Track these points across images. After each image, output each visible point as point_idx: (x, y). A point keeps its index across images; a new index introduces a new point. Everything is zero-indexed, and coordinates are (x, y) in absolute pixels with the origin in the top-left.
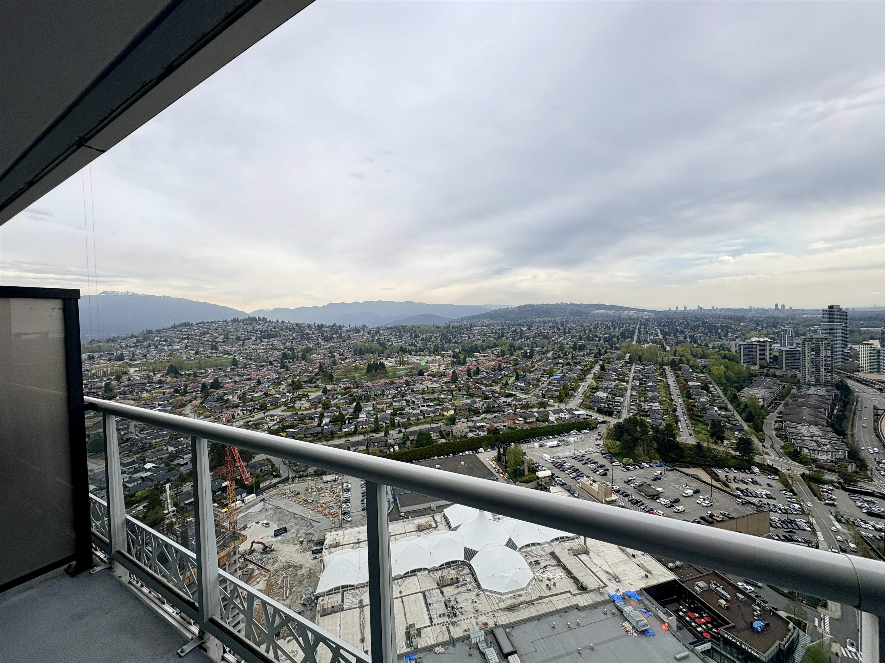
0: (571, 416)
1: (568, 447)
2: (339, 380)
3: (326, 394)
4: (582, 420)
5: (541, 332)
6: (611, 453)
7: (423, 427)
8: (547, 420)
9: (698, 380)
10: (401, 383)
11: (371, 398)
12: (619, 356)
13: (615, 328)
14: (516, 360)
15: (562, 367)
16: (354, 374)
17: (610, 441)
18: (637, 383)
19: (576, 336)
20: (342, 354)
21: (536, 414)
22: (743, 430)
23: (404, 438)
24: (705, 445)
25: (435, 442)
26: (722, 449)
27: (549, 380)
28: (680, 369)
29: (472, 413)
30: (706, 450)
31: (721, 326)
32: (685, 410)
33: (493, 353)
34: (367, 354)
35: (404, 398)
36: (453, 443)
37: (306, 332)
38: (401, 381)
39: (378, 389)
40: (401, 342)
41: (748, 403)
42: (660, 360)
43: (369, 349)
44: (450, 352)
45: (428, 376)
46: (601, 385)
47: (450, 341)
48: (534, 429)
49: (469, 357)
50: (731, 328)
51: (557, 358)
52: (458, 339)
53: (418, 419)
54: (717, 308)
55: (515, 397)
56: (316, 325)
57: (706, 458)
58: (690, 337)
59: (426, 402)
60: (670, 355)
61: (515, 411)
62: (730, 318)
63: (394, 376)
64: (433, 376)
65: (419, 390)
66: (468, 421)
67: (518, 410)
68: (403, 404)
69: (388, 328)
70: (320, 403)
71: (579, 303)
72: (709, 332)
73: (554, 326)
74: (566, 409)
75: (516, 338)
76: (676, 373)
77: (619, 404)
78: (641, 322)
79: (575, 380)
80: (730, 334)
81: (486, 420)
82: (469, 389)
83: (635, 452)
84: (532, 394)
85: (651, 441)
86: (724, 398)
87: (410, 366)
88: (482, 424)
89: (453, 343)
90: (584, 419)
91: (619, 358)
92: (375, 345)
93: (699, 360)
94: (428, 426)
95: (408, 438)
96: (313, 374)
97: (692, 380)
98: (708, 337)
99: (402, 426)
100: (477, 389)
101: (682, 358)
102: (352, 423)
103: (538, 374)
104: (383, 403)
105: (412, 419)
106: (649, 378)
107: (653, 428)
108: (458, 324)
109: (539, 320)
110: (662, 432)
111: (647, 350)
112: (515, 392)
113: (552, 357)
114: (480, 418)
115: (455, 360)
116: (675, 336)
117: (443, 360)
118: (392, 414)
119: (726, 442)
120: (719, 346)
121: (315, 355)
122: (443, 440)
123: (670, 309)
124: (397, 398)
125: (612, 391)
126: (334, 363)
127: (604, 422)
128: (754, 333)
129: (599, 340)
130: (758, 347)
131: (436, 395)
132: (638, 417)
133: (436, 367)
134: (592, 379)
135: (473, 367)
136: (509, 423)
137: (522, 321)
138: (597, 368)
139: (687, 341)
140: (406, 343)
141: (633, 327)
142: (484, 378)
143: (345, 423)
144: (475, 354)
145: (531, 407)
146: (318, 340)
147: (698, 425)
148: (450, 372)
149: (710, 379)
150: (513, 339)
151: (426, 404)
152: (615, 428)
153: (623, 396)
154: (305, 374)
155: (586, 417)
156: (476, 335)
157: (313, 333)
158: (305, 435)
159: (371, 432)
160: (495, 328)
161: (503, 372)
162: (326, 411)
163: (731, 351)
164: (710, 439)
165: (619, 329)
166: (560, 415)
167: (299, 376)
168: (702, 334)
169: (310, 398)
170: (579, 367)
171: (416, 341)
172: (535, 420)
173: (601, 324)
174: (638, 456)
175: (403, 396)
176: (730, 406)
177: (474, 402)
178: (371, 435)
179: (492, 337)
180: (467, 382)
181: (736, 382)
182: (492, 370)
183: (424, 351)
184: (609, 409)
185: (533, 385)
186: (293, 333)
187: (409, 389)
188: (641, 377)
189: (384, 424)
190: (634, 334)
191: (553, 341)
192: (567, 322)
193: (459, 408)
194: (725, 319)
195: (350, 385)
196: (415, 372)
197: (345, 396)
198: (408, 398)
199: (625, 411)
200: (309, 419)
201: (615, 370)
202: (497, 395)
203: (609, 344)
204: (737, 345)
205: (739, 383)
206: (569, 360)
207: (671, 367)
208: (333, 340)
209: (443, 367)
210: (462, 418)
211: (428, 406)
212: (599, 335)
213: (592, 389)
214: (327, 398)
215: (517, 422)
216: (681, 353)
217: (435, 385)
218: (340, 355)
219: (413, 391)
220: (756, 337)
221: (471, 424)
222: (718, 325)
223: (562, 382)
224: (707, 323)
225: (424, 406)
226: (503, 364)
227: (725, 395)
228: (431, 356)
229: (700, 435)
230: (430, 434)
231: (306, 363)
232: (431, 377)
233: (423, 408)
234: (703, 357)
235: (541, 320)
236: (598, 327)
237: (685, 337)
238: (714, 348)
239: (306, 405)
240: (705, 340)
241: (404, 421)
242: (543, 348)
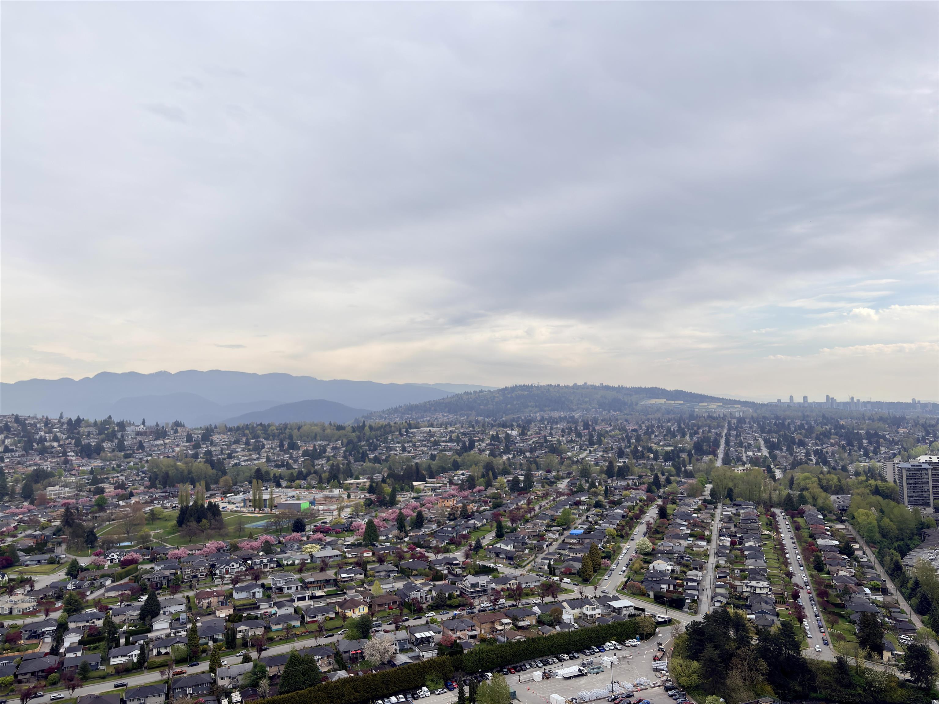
0: (606, 611)
1: (601, 676)
2: (109, 545)
3: (75, 577)
4: (627, 619)
5: (546, 441)
6: (683, 687)
7: (299, 645)
8: (558, 621)
9: (833, 536)
10: (253, 549)
11: (184, 585)
12: (693, 489)
13: (684, 435)
14: (496, 497)
15: (588, 510)
16: (146, 529)
17: (681, 661)
18: (727, 541)
19: (612, 449)
20: (120, 486)
21: (536, 609)
22: (913, 630)
23: (255, 674)
24: (852, 662)
25: (325, 678)
26: (880, 669)
27: (563, 538)
28: (801, 514)
29: (406, 611)
30: (853, 672)
31: (867, 433)
32: (814, 594)
33: (451, 482)
34: (180, 486)
35: (260, 582)
36: (363, 679)
37: (37, 437)
38: (255, 544)
39: (201, 563)
40: (258, 459)
41: (920, 579)
42: (765, 496)
43: (186, 472)
44: (363, 480)
45: (315, 532)
46: (661, 546)
47: (363, 457)
48: (533, 640)
49: (402, 490)
50: (884, 437)
51: (576, 492)
52: (381, 452)
53: (289, 628)
54: (858, 400)
55: (495, 573)
56: (64, 420)
57: (854, 688)
58: (816, 452)
59: (308, 588)
60: (782, 487)
61: (494, 605)
62: (881, 419)
63: (240, 531)
64: (326, 532)
65: (293, 564)
66: (397, 628)
67: (502, 601)
68: (257, 596)
69: (230, 430)
70: (59, 598)
71: (616, 386)
72: (848, 445)
73: (570, 428)
74: (595, 597)
75: (497, 452)
76: (795, 522)
77: (695, 584)
78: (729, 423)
79: (612, 538)
80: (883, 450)
81: (434, 626)
82: (401, 557)
83: (728, 682)
84: (529, 567)
85: (756, 659)
86: (880, 570)
87: (275, 511)
88: (427, 634)
89: (370, 460)
90: (630, 616)
91: (694, 493)
92: (200, 464)
93: (833, 498)
94: (310, 643)
95: (263, 672)
96: (47, 532)
97: (823, 535)
98: (846, 455)
99: (253, 646)
100: (418, 558)
101: (804, 493)
102: (133, 644)
103: (540, 525)
104: (210, 594)
105: (274, 627)
106: (746, 532)
107: (758, 632)
108: (383, 422)
109: (543, 417)
110: (774, 639)
111: (741, 477)
112: (495, 563)
113: (567, 491)
114: (422, 621)
115: (373, 497)
116: (790, 450)
117: (349, 497)
118: (231, 619)
119: (887, 654)
120: (867, 470)
121: (57, 487)
122: (343, 674)
123: (779, 401)
124: (243, 581)
125: (682, 558)
126: (101, 506)
127: (667, 622)
128: (921, 447)
129: (656, 458)
130: (930, 472)
131: (330, 574)
132: (731, 611)
133: (331, 512)
134: (645, 535)
135: (410, 512)
136: (481, 631)
137: (511, 416)
138: (652, 513)
139: (811, 460)
140: (268, 460)
141: (717, 434)
142: (433, 534)
143: (118, 645)
144: (415, 483)
145: (527, 595)
146: (65, 454)
147: (837, 623)
148: (362, 522)
149: (853, 533)
150: (492, 454)
151: (308, 593)
152: (688, 633)
153: (701, 569)
154: (29, 532)
155: (633, 612)
156: (418, 444)
157: (56, 439)
158: (16, 676)
159: (180, 661)
160: (457, 430)
161: (472, 522)
162: (72, 618)
163: (885, 481)
164: (859, 650)
165: (691, 436)
166: (584, 610)
167: (14, 536)
168: (836, 448)
169: (37, 587)
170: (619, 511)
171: (291, 457)
172: (534, 622)
173: (658, 427)
174: (733, 690)
175: (257, 578)
176: (890, 585)
177: (411, 587)
178: (178, 670)
179: (451, 449)
180: (397, 543)
181: (898, 539)
182: (449, 519)
183: (309, 478)
184: (676, 596)
185: (531, 549)
186: (6, 437)
187: (271, 561)
188: (733, 529)
189: (211, 643)
190: (718, 446)
191: (569, 458)
192: (595, 421)
193: (378, 601)
194: (873, 421)
195: (135, 556)
196: (286, 524)
197: (122, 582)
198: (268, 581)
199: (705, 598)
200: (30, 638)
201: (686, 516)
202: (459, 571)
203: (673, 465)
204: (896, 469)
205: (903, 540)
206: (600, 498)
207: (786, 510)
208: (102, 454)
209: (347, 512)
210: (384, 622)
211: (313, 597)
212: (654, 447)
213: (645, 554)
214: (78, 587)
215: (500, 628)
216: (802, 483)
217: (329, 552)
218: (116, 488)
219: (279, 565)
220: (926, 454)
221: (402, 634)
222: (862, 432)
223: (588, 541)
224: (843, 427)
225: (303, 599)
226: (472, 505)
227: (882, 563)
228: (322, 489)
229: (842, 643)
230: (313, 661)
231: (32, 507)
232: (320, 535)
233: (301, 604)
234: (840, 490)
235: (546, 416)
236: (653, 432)
237: (807, 454)
238: (857, 474)
239: (25, 605)
240: (842, 460)
241: (258, 633)
242: (549, 471)
